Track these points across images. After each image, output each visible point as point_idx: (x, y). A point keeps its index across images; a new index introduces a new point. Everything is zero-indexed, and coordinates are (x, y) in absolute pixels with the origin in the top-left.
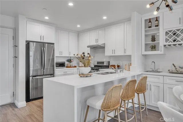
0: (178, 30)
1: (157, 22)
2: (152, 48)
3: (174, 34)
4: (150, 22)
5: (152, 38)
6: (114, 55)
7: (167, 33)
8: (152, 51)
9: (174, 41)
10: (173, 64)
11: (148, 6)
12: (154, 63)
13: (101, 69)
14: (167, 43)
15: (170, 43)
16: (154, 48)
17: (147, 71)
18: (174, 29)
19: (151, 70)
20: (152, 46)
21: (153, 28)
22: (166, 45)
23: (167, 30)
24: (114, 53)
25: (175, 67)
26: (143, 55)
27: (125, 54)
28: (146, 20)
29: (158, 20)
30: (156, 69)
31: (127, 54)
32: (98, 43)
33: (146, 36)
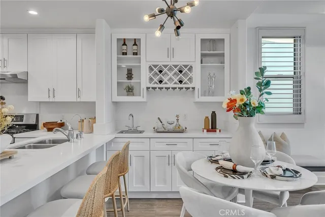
0: (166, 66)
1: (135, 47)
2: (128, 91)
3: (161, 72)
4: (124, 44)
5: (128, 73)
6: (51, 100)
7: (151, 69)
8: (128, 95)
9: (161, 82)
10: (159, 119)
11: (146, 18)
12: (133, 116)
13: (17, 133)
14: (152, 85)
15: (155, 86)
16: (130, 91)
17: (122, 132)
18: (160, 64)
19: (127, 129)
20: (128, 87)
21: (130, 56)
22: (149, 88)
23: (151, 64)
24: (54, 96)
25: (161, 122)
26: (113, 102)
27: (79, 100)
28: (118, 40)
29: (137, 43)
30: (135, 126)
31: (84, 99)
32: (5, 70)
33: (119, 68)
